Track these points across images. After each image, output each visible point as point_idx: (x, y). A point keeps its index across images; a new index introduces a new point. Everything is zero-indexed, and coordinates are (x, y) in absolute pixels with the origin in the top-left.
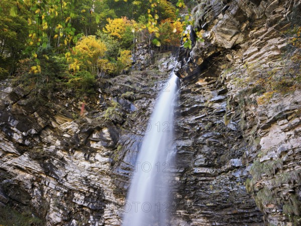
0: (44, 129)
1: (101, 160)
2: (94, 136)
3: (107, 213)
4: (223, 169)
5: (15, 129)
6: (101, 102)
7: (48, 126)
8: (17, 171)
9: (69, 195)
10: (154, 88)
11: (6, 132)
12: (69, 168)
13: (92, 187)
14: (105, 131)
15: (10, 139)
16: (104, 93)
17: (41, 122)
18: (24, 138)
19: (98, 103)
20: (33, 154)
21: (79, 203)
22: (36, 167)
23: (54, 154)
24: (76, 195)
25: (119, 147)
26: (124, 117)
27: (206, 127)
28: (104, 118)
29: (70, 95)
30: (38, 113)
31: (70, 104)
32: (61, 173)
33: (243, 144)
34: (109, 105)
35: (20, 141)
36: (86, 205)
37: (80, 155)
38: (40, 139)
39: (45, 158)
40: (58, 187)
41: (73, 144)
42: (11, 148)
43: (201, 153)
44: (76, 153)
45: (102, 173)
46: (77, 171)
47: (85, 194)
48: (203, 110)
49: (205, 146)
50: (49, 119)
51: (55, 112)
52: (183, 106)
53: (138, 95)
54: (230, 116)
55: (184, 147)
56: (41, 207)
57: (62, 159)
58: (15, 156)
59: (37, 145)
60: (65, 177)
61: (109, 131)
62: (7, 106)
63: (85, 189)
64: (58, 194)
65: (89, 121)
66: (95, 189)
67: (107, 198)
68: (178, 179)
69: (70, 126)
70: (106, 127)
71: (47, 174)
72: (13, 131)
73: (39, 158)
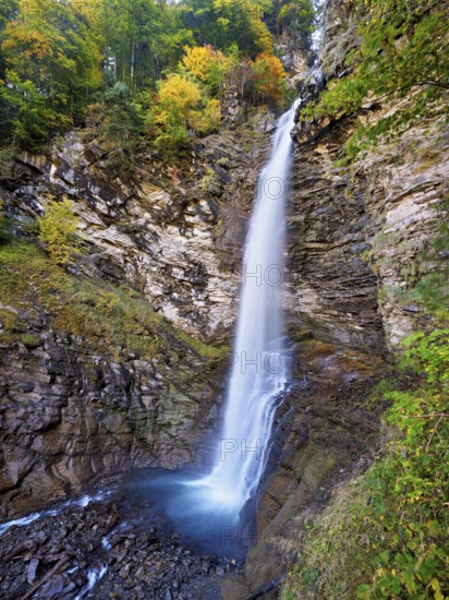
0: (130, 198)
1: (201, 235)
2: (190, 209)
3: (210, 286)
4: (336, 243)
5: (97, 197)
6: (196, 168)
7: (134, 196)
8: (105, 245)
9: (167, 269)
10: (249, 155)
11: (89, 200)
12: (163, 243)
13: (192, 262)
14: (203, 203)
15: (94, 208)
16: (198, 157)
17: (126, 190)
18: (110, 208)
19: (192, 170)
20: (121, 227)
21: (179, 277)
22: (126, 240)
23: (144, 228)
24: (175, 270)
25: (220, 222)
26: (221, 188)
27: (321, 202)
28: (201, 188)
29: (157, 158)
30: (121, 179)
31: (158, 170)
32: (154, 248)
33: (363, 218)
34: (205, 174)
35: (106, 212)
36: (186, 279)
37: (175, 229)
38: (126, 211)
39: (136, 232)
40: (153, 262)
41: (165, 217)
42: (96, 220)
43: (312, 229)
44: (170, 227)
45: (203, 249)
46: (173, 246)
47: (184, 269)
48: (320, 183)
49: (318, 222)
50: (133, 187)
51: (142, 178)
52: (295, 178)
53: (234, 164)
54: (352, 190)
55: (294, 222)
56: (137, 282)
57: (155, 234)
58: (101, 228)
59: (123, 217)
60: (161, 252)
61: (209, 204)
62: (83, 167)
63: (185, 264)
64: (154, 269)
65: (183, 191)
66: (196, 265)
67: (209, 272)
68: (286, 254)
69: (159, 197)
70: (204, 198)
71: (140, 249)
72: (95, 200)
73: (130, 232)
